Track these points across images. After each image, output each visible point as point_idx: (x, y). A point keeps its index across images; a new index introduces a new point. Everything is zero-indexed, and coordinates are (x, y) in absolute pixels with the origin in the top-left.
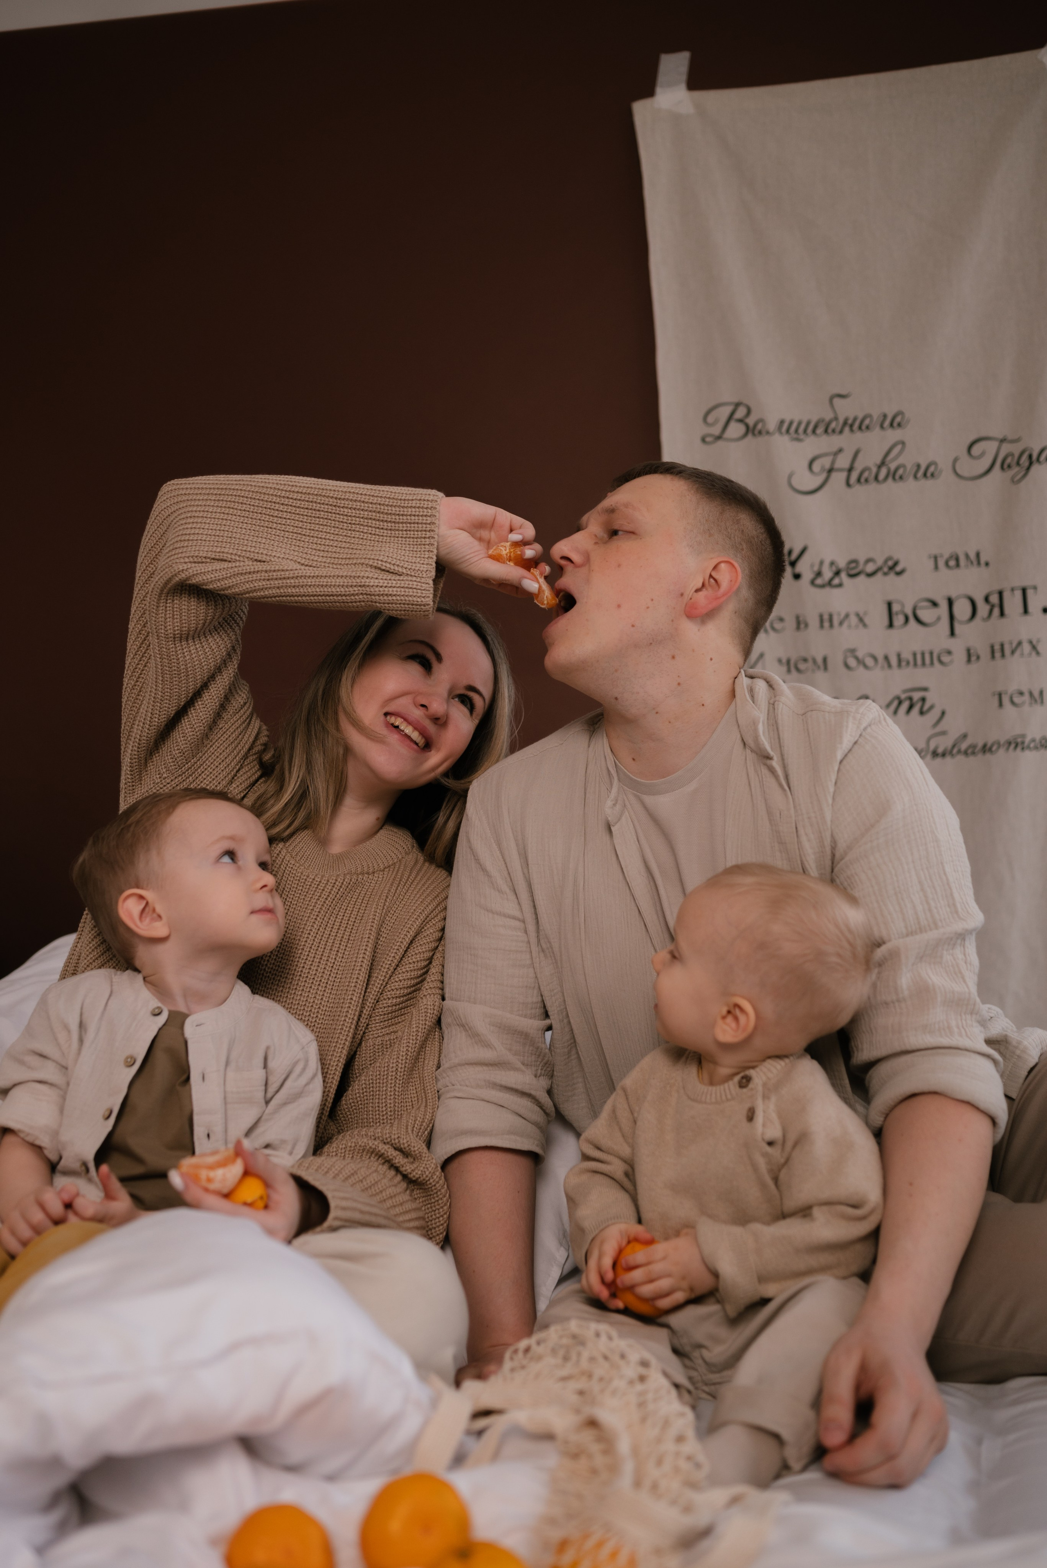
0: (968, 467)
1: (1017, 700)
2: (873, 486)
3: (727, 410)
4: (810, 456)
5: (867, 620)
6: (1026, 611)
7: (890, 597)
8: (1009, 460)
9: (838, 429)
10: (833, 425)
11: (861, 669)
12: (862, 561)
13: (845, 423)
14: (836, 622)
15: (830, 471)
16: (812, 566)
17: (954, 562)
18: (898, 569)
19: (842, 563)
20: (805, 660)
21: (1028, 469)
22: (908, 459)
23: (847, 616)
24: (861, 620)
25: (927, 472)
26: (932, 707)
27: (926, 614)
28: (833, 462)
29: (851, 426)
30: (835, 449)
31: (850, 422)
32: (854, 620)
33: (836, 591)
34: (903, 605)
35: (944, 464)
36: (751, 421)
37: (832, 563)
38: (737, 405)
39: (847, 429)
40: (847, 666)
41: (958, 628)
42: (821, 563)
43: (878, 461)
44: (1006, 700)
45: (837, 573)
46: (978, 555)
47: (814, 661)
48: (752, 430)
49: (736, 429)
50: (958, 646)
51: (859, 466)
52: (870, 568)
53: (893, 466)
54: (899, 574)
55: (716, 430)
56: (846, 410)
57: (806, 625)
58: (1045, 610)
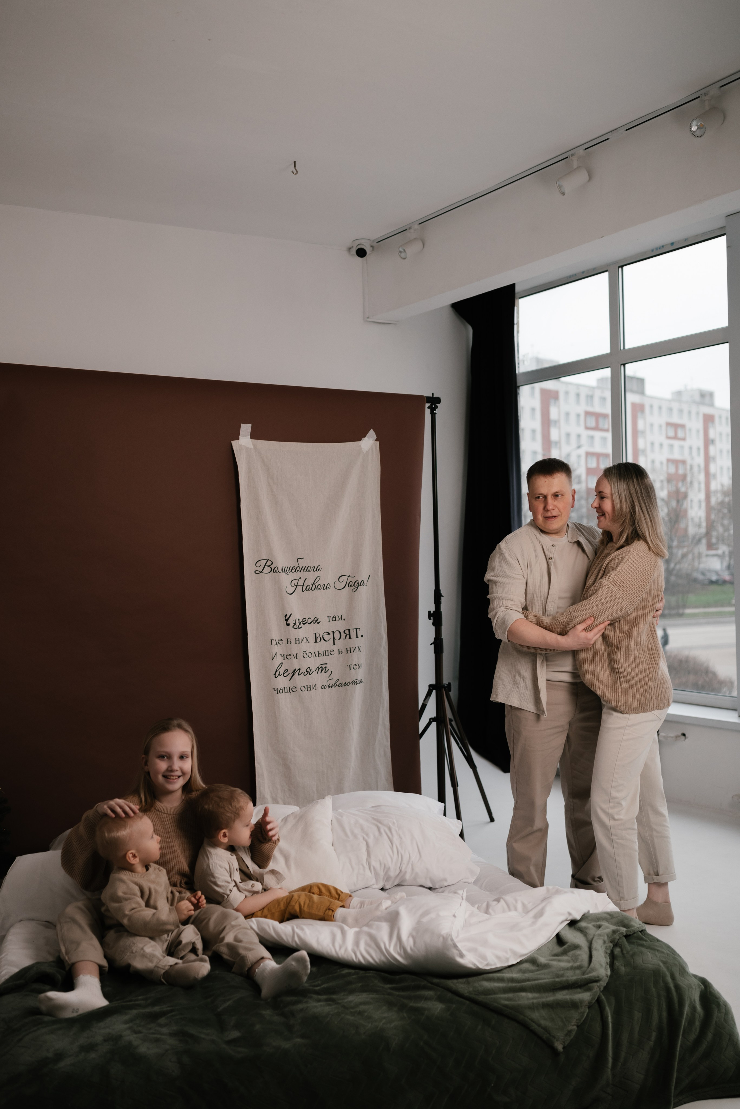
0: (339, 586)
1: (354, 667)
2: (310, 592)
3: (264, 562)
4: (291, 580)
5: (309, 640)
6: (357, 636)
7: (316, 631)
8: (351, 584)
9: (300, 570)
10: (298, 569)
11: (308, 658)
12: (307, 618)
14: (300, 641)
15: (297, 585)
16: (293, 621)
17: (334, 619)
18: (318, 621)
19: (301, 620)
20: (290, 655)
21: (358, 588)
22: (321, 582)
23: (304, 639)
24: (307, 640)
25: (326, 587)
26: (329, 670)
27: (326, 637)
28: (298, 583)
29: (304, 570)
30: (299, 578)
31: (303, 568)
33: (300, 630)
34: (320, 634)
35: (332, 585)
36: (273, 567)
37: (299, 620)
38: (268, 560)
39: (302, 570)
40: (303, 657)
41: (336, 642)
42: (296, 620)
43: (312, 582)
44: (352, 667)
45: (300, 623)
46: (342, 616)
47: (293, 655)
48: (274, 570)
49: (267, 569)
51: (306, 584)
52: (309, 621)
53: (317, 585)
54: (318, 623)
55: (261, 569)
56: (302, 564)
57: (291, 642)
58: (362, 636)
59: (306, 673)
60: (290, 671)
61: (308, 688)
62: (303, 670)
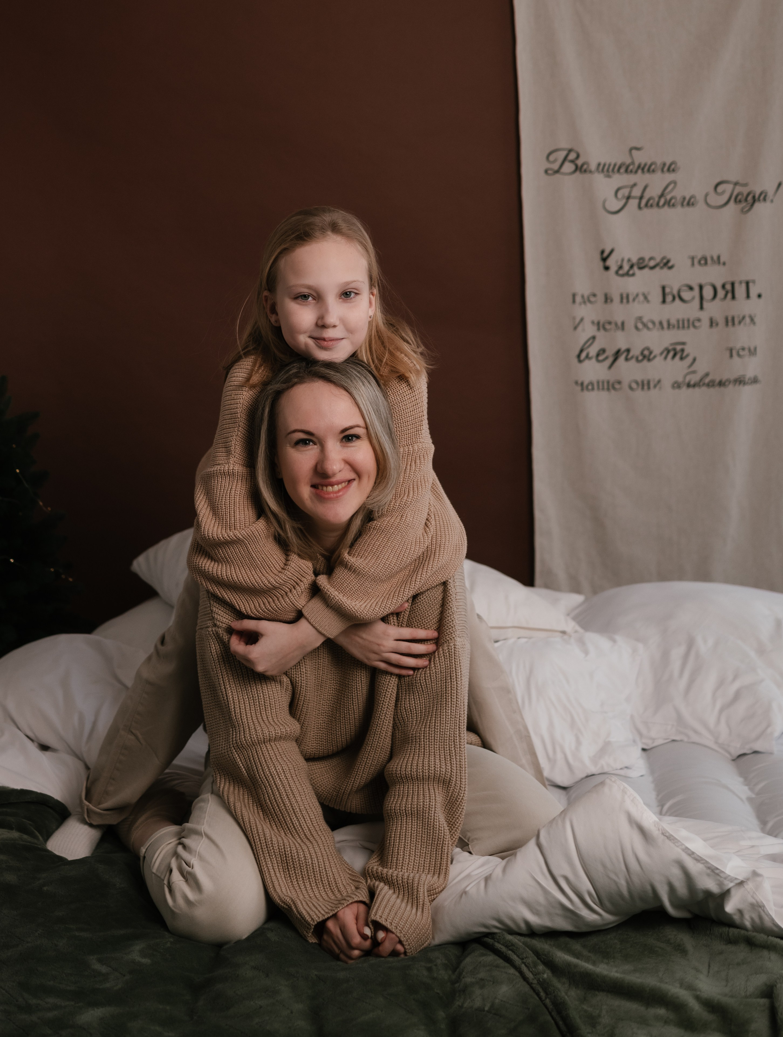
0: (715, 200)
1: (741, 353)
2: (655, 210)
3: (563, 154)
4: (615, 188)
5: (650, 298)
6: (748, 296)
7: (665, 283)
8: (739, 197)
9: (634, 170)
10: (631, 167)
11: (645, 330)
12: (647, 258)
13: (639, 167)
14: (631, 298)
15: (628, 198)
16: (617, 262)
17: (704, 261)
18: (670, 264)
19: (634, 260)
20: (610, 323)
21: (752, 205)
22: (678, 193)
23: (637, 295)
24: (646, 298)
25: (689, 202)
26: (688, 355)
27: (686, 295)
28: (630, 193)
29: (643, 169)
30: (631, 183)
31: (642, 166)
32: (641, 298)
33: (631, 279)
34: (672, 289)
35: (700, 197)
36: (579, 162)
37: (629, 260)
38: (570, 151)
39: (640, 171)
40: (637, 328)
41: (705, 305)
42: (623, 260)
43: (659, 192)
44: (734, 353)
45: (632, 267)
46: (719, 258)
47: (616, 324)
48: (580, 169)
49: (569, 167)
50: (705, 316)
51: (647, 195)
52: (652, 263)
53: (668, 197)
54: (671, 268)
55: (556, 166)
56: (640, 158)
57: (612, 301)
58: (759, 296)
59: (640, 358)
60: (610, 352)
61: (645, 385)
62: (636, 352)
